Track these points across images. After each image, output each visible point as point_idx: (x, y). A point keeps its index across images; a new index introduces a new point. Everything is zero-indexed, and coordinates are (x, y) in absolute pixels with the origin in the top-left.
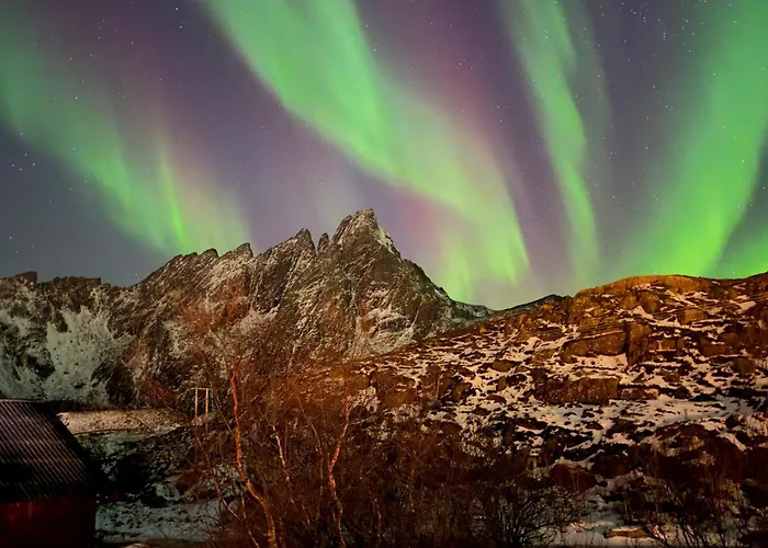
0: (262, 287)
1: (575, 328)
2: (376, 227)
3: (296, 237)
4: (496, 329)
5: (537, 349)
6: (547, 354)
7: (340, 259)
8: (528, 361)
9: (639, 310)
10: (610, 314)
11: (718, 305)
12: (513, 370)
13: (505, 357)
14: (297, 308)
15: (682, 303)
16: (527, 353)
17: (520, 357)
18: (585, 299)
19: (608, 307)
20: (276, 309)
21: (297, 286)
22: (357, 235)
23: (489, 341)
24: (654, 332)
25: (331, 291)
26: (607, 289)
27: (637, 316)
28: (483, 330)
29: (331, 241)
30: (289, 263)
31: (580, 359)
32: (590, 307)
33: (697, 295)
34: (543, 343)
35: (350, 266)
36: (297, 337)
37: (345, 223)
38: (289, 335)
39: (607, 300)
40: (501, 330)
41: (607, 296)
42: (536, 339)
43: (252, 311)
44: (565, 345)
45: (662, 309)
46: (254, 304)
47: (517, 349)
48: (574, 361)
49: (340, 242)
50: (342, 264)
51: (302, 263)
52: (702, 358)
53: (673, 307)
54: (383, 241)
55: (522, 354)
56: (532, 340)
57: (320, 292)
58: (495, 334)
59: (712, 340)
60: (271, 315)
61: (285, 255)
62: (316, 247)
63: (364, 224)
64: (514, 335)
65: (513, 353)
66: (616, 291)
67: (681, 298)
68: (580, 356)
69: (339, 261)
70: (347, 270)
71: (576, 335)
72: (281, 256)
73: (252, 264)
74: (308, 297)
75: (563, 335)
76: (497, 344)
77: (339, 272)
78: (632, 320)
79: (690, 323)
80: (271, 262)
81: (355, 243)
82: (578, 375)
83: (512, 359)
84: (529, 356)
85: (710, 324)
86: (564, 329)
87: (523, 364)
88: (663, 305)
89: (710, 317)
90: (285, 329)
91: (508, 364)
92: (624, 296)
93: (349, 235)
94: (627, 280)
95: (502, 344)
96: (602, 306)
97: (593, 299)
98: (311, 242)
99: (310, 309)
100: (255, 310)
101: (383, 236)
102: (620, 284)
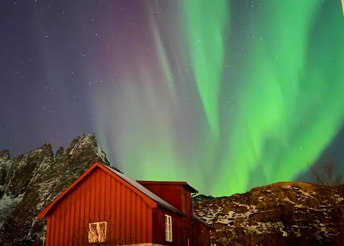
0: (14, 180)
1: (254, 207)
2: (96, 145)
3: (42, 148)
4: (208, 206)
5: (235, 217)
6: (241, 220)
7: (71, 164)
8: (231, 224)
9: (287, 199)
10: (272, 200)
11: (326, 198)
12: (224, 228)
13: (218, 221)
14: (38, 195)
15: (308, 196)
16: (229, 219)
17: (226, 222)
18: (258, 192)
19: (271, 197)
20: (22, 195)
21: (40, 180)
22: (83, 150)
23: (206, 213)
24: (296, 210)
25: (62, 185)
26: (268, 187)
27: (286, 202)
28: (200, 207)
29: (65, 152)
30: (35, 165)
31: (259, 223)
32: (261, 196)
33: (314, 193)
34: (238, 214)
35: (77, 169)
36: (36, 215)
37: (76, 141)
38: (30, 214)
39: (270, 193)
40: (210, 207)
41: (269, 191)
42: (233, 212)
43: (5, 196)
44: (250, 216)
45: (299, 199)
46: (8, 190)
47: (224, 217)
48: (256, 224)
49: (71, 153)
50: (72, 168)
51: (44, 166)
52: (321, 225)
53: (304, 198)
54: (99, 154)
55: (226, 220)
56: (231, 213)
57: (55, 185)
58: (208, 210)
59: (326, 215)
60: (19, 199)
61: (32, 159)
62: (55, 154)
63: (88, 142)
64: (219, 210)
65: (222, 219)
66: (273, 188)
67: (307, 194)
68: (259, 222)
69: (69, 166)
70: (74, 171)
71: (256, 211)
72: (30, 160)
73: (9, 164)
74: (47, 189)
75: (248, 211)
76: (211, 214)
77: (69, 173)
78: (284, 204)
79: (313, 207)
80: (22, 163)
81: (82, 154)
82: (261, 231)
83: (222, 222)
84: (231, 221)
85: (324, 208)
86: (248, 208)
87: (229, 225)
88: (299, 197)
89: (323, 204)
90: (28, 209)
91: (220, 225)
92: (278, 191)
93: (77, 149)
94: (279, 183)
95: (214, 215)
96: (267, 196)
97: (262, 192)
98: (51, 152)
99: (47, 196)
100: (8, 195)
101: (100, 150)
102: (275, 185)
